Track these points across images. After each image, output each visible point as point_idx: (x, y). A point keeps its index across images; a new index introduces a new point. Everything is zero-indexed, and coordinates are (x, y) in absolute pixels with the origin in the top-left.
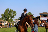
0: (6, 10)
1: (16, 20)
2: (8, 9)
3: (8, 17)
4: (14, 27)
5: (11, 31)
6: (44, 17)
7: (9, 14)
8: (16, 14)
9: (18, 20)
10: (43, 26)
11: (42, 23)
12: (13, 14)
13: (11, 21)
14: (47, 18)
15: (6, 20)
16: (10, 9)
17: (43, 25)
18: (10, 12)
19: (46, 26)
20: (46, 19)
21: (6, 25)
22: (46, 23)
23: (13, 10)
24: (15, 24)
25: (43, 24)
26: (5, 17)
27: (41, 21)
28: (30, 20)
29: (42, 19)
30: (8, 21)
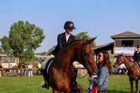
0: (15, 24)
1: (44, 53)
2: (21, 23)
3: (21, 46)
4: (37, 74)
5: (28, 87)
6: (126, 46)
7: (24, 38)
8: (43, 38)
9: (49, 54)
10: (122, 73)
11: (118, 63)
12: (34, 38)
13: (30, 57)
14: (133, 48)
15: (15, 54)
16: (27, 23)
17: (122, 69)
18: (25, 32)
19: (130, 73)
20: (130, 51)
21: (13, 69)
22: (131, 64)
23: (34, 26)
24: (40, 66)
25: (123, 66)
26: (11, 46)
27: (116, 57)
28: (86, 54)
29: (118, 51)
30: (20, 58)
